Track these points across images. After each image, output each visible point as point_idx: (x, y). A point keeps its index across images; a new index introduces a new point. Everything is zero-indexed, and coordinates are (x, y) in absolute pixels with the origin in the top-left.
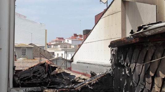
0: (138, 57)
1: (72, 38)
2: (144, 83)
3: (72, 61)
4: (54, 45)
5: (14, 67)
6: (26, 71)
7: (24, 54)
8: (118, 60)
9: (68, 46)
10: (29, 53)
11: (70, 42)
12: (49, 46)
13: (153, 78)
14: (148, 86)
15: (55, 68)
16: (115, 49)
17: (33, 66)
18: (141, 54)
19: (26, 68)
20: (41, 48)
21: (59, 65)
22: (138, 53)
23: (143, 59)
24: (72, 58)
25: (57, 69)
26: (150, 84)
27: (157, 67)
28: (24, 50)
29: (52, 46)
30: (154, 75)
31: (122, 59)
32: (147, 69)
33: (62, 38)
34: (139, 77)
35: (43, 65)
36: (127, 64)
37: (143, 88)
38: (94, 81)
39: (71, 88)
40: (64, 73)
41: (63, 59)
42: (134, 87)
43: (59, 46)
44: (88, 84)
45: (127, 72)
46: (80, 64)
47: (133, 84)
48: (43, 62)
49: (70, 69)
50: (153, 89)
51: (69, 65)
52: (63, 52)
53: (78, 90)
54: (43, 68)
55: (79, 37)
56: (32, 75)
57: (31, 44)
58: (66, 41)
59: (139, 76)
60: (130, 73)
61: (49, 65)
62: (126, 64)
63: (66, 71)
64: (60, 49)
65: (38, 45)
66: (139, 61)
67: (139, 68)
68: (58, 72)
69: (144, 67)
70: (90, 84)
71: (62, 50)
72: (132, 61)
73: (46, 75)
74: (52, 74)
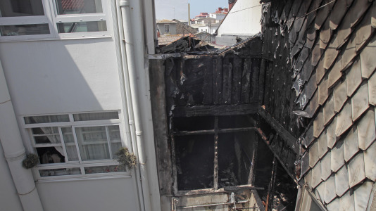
0: (299, 9)
1: (217, 12)
2: (303, 42)
3: (217, 34)
4: (198, 21)
5: (156, 41)
6: (170, 46)
7: (168, 31)
8: (271, 18)
9: (212, 21)
10: (172, 29)
11: (215, 16)
12: (193, 22)
13: (318, 32)
14: (309, 44)
15: (198, 41)
16: (267, 5)
17: (176, 40)
18: (304, 4)
19: (169, 43)
20: (184, 24)
21: (203, 38)
22: (300, 4)
23: (307, 9)
24: (217, 31)
25: (200, 43)
26: (312, 41)
27: (325, 17)
28: (167, 26)
29: (196, 22)
30: (321, 28)
31: (276, 16)
32: (311, 22)
33: (207, 14)
34: (298, 35)
35: (186, 39)
36: (283, 21)
37: (301, 47)
38: (240, 46)
39: (214, 54)
40: (208, 46)
41: (207, 34)
42: (289, 49)
43: (203, 21)
44: (234, 49)
45: (282, 31)
46: (225, 37)
47: (288, 44)
48: (186, 35)
49: (214, 43)
50: (316, 46)
51: (213, 40)
52: (207, 28)
53: (222, 56)
54: (186, 42)
55: (223, 11)
56: (175, 48)
57: (174, 20)
58: (211, 16)
59: (298, 33)
60: (285, 32)
61: (192, 39)
62: (281, 21)
63: (209, 44)
64: (204, 25)
65: (181, 21)
66: (300, 14)
67: (299, 22)
68: (202, 45)
69: (306, 20)
70: (235, 49)
71: (206, 26)
72: (290, 16)
73: (189, 49)
74: (196, 47)
